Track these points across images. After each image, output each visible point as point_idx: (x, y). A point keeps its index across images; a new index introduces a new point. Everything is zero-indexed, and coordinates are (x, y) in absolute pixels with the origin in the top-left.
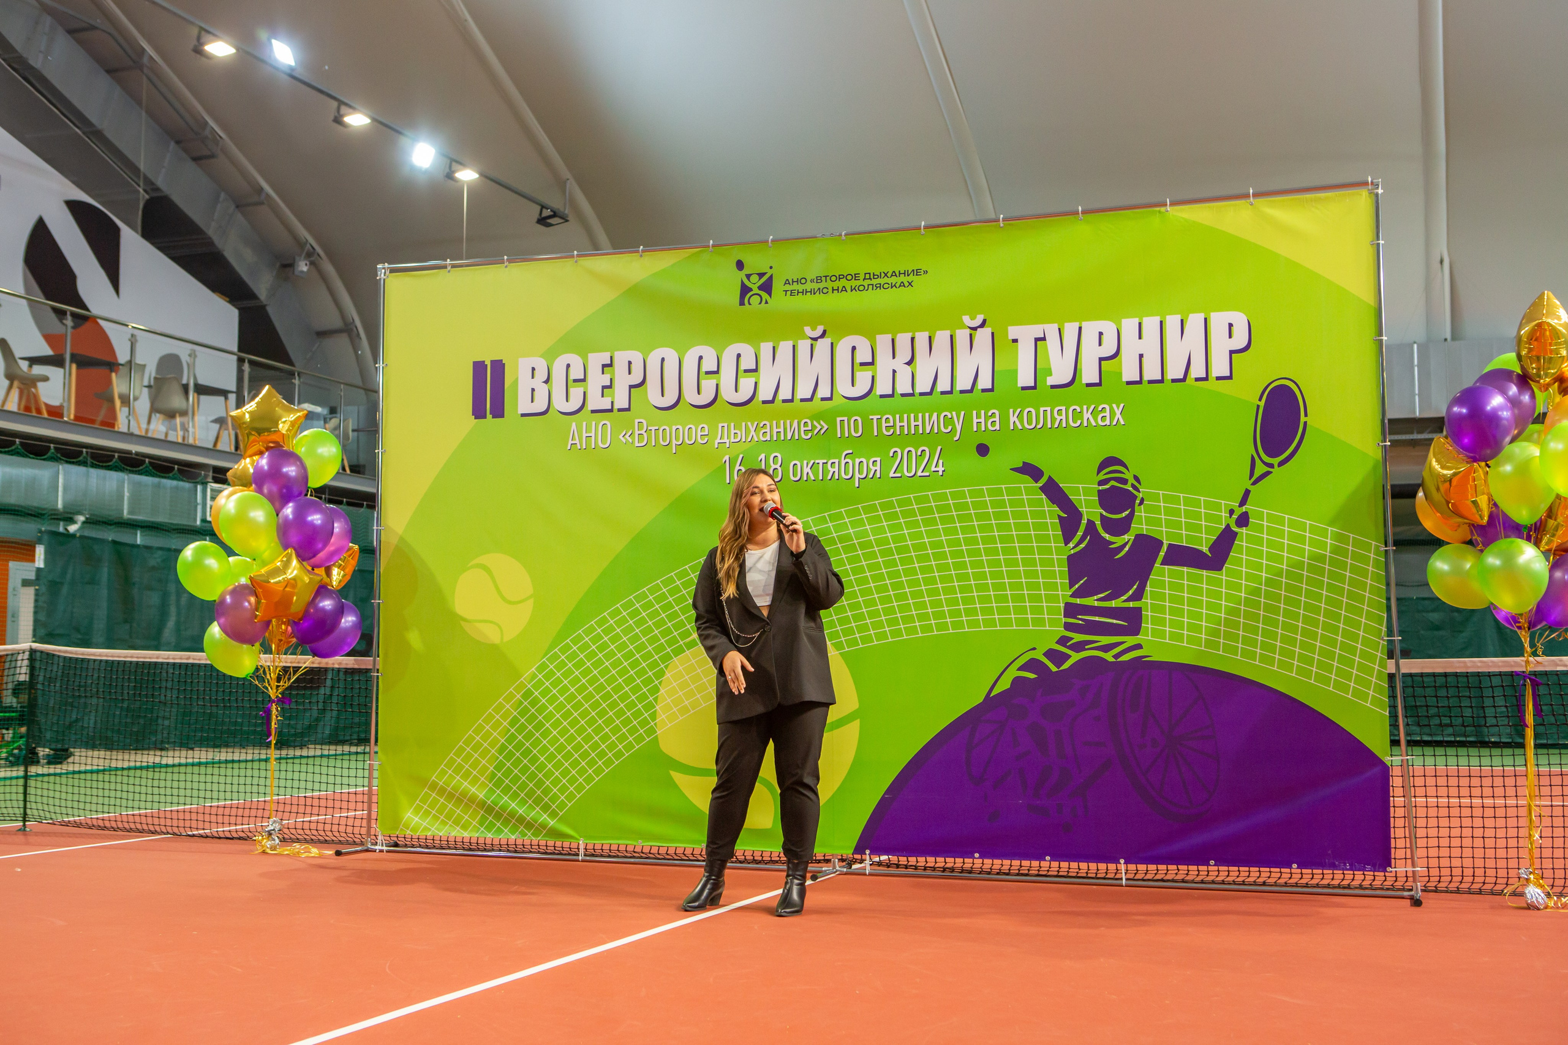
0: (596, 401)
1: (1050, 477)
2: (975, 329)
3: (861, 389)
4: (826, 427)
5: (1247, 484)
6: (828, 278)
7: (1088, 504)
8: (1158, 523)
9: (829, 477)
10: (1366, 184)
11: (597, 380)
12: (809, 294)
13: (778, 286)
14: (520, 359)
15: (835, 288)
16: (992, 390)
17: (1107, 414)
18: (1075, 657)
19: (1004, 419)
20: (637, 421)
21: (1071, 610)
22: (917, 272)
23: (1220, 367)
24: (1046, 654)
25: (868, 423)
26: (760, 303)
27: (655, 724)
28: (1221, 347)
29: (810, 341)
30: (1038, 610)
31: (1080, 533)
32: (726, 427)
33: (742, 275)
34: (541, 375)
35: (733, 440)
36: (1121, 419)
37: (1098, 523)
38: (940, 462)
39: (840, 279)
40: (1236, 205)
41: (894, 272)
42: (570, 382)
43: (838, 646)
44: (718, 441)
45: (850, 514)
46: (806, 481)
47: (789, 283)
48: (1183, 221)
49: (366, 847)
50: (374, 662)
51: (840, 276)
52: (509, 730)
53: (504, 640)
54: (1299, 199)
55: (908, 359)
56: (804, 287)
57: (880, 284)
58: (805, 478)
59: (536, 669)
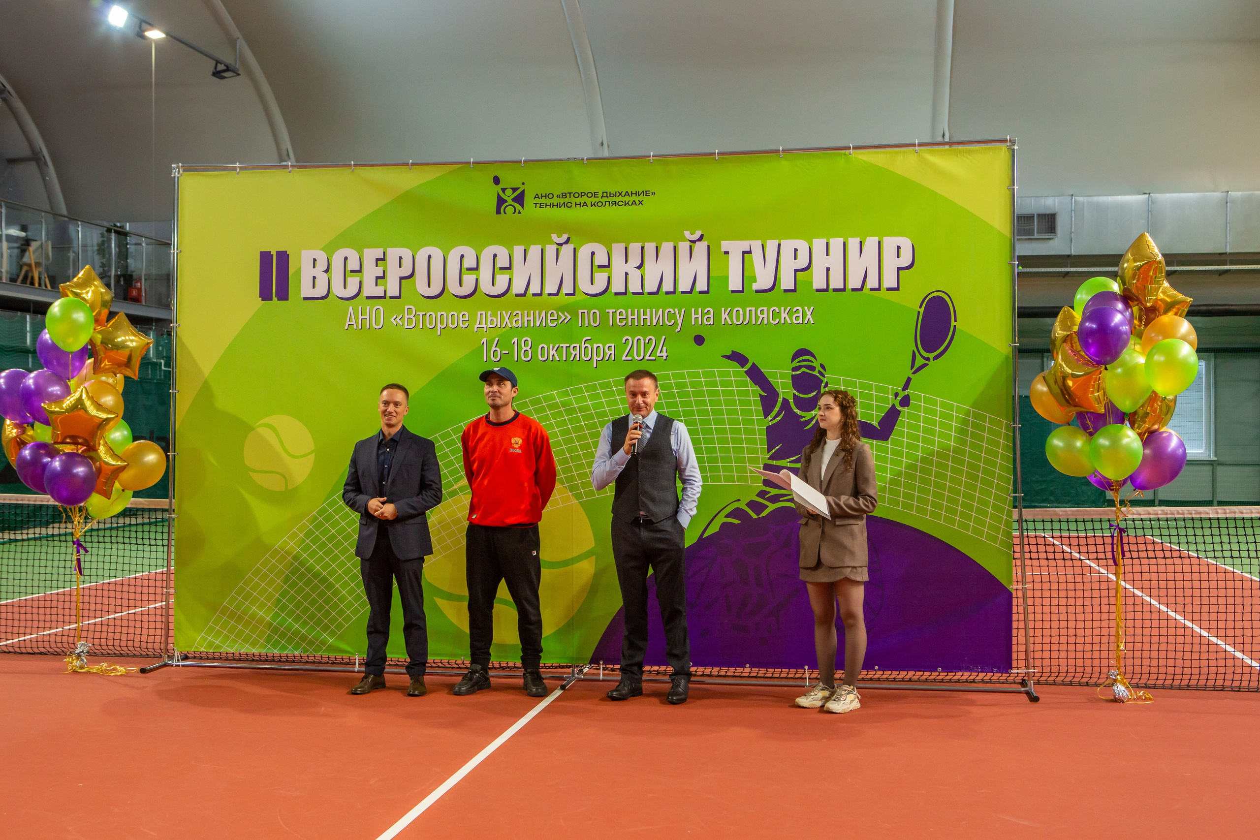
0: (370, 289)
1: (753, 363)
2: (694, 242)
3: (599, 287)
4: (569, 317)
5: (909, 373)
6: (572, 195)
7: (784, 386)
9: (572, 359)
10: (1006, 141)
11: (371, 272)
12: (555, 207)
13: (529, 200)
14: (302, 251)
15: (578, 203)
16: (707, 292)
17: (800, 315)
18: (772, 507)
19: (717, 316)
20: (407, 307)
22: (646, 193)
25: (604, 315)
26: (514, 213)
28: (891, 264)
29: (555, 246)
30: (742, 469)
31: (777, 409)
32: (484, 315)
33: (498, 188)
34: (322, 265)
35: (489, 326)
36: (811, 319)
37: (791, 401)
38: (664, 348)
39: (581, 195)
40: (904, 152)
41: (627, 192)
42: (348, 272)
43: (578, 496)
44: (477, 326)
45: (588, 389)
46: (552, 361)
47: (538, 197)
48: (863, 162)
49: (163, 662)
50: (171, 504)
51: (581, 193)
52: (293, 564)
53: (289, 488)
54: (953, 150)
55: (638, 264)
56: (552, 201)
57: (616, 202)
58: (551, 359)
59: (317, 512)
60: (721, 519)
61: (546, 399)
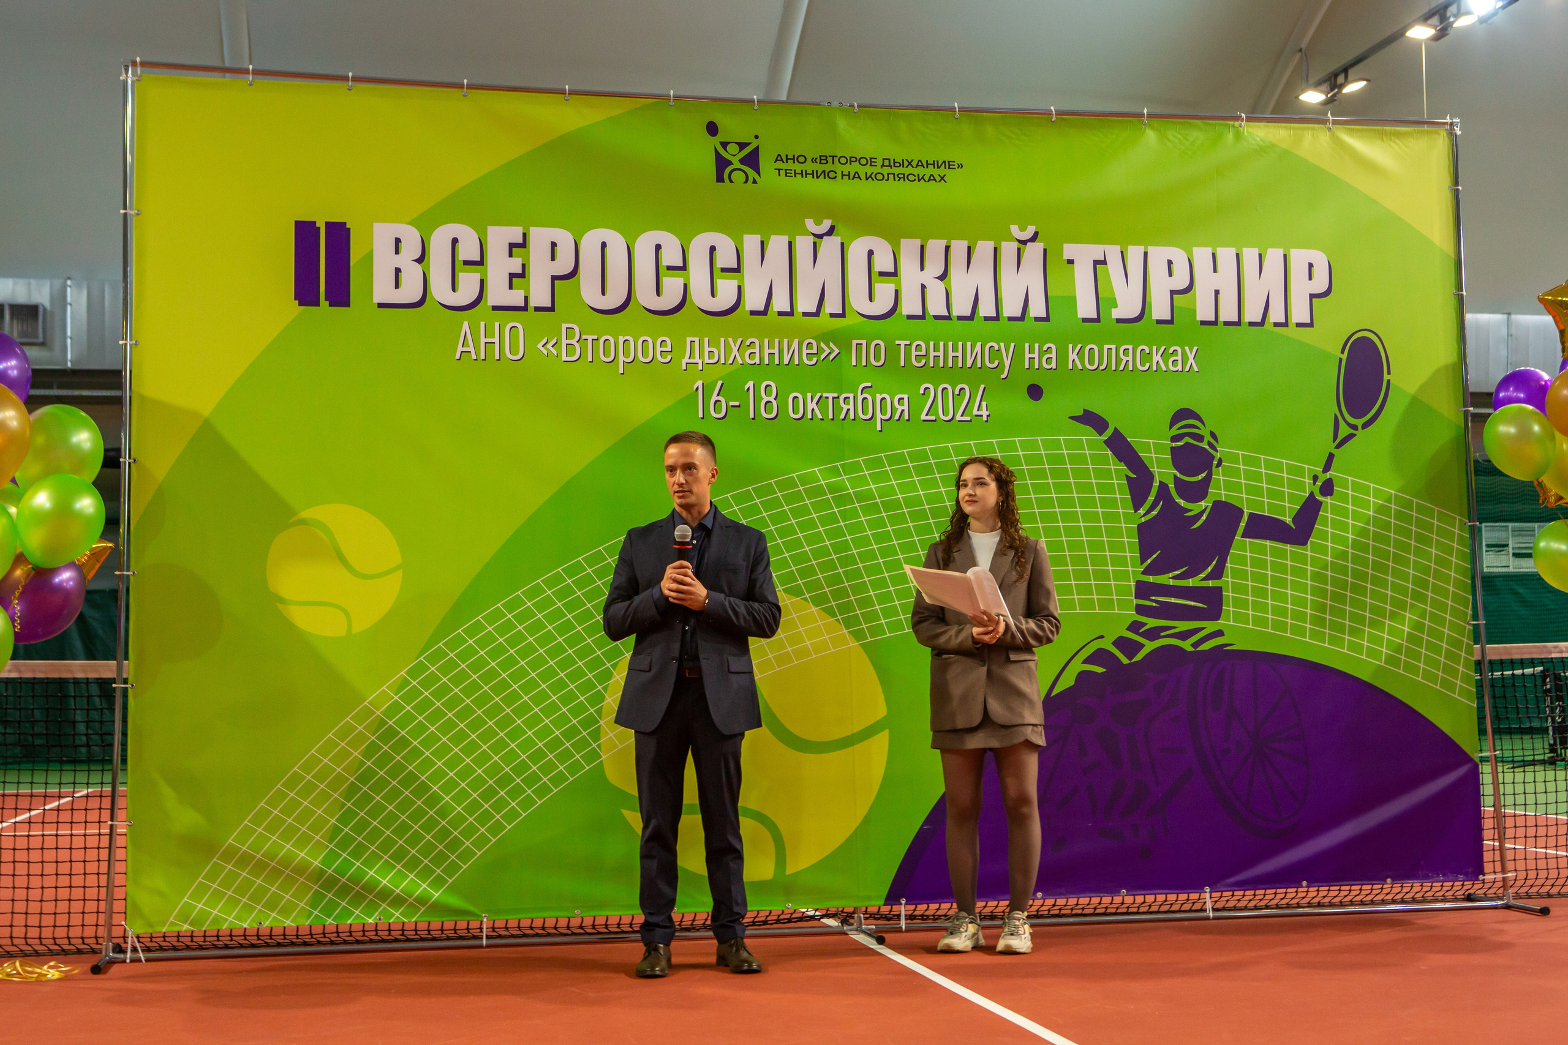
0: (499, 293)
1: (1115, 428)
2: (1024, 242)
3: (881, 305)
4: (837, 351)
5: (1331, 447)
6: (836, 159)
7: (1160, 463)
8: (1237, 487)
9: (842, 416)
10: (1444, 123)
11: (500, 266)
12: (810, 177)
13: (766, 163)
14: (375, 224)
15: (846, 173)
17: (1179, 358)
18: (1150, 646)
19: (1062, 355)
20: (564, 326)
21: (1143, 590)
22: (949, 165)
23: (1299, 312)
24: (1115, 643)
25: (892, 350)
26: (746, 182)
28: (1301, 289)
29: (811, 239)
30: (1104, 589)
31: (1151, 498)
32: (697, 343)
34: (410, 249)
35: (707, 361)
36: (1194, 365)
37: (1172, 486)
38: (984, 404)
40: (1314, 129)
41: (920, 161)
42: (459, 265)
43: (858, 635)
44: (686, 360)
45: (870, 464)
46: (812, 419)
47: (782, 160)
48: (1258, 139)
49: (106, 956)
50: (120, 668)
51: (851, 158)
52: (362, 763)
53: (354, 632)
54: (1378, 130)
55: (940, 272)
56: (803, 167)
57: (904, 174)
58: (810, 416)
59: (408, 673)
60: (1077, 667)
61: (804, 480)
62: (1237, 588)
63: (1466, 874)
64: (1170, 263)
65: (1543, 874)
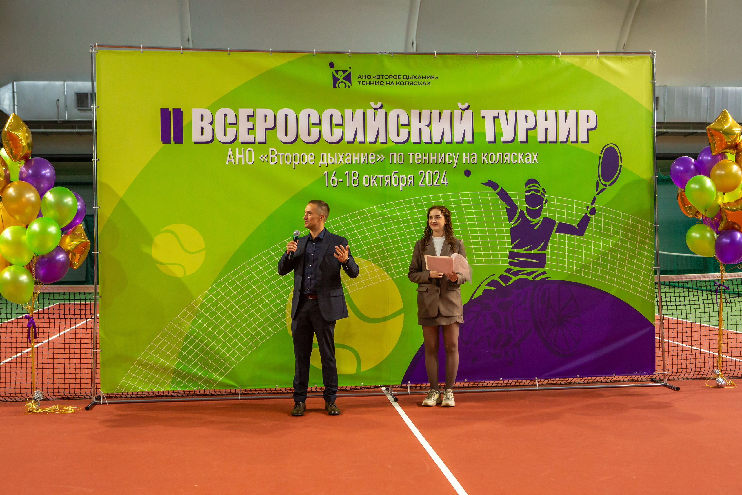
0: (243, 136)
1: (502, 188)
2: (463, 110)
3: (403, 138)
4: (383, 157)
6: (384, 76)
7: (521, 202)
8: (554, 212)
9: (385, 185)
10: (650, 53)
11: (244, 125)
12: (372, 84)
13: (354, 79)
14: (193, 109)
15: (388, 82)
17: (530, 157)
18: (514, 278)
19: (479, 157)
20: (270, 149)
21: (512, 255)
22: (432, 77)
23: (583, 137)
24: (500, 278)
25: (407, 157)
26: (345, 87)
27: (285, 320)
28: (584, 127)
29: (373, 110)
30: (495, 255)
31: (516, 217)
32: (325, 155)
33: (333, 70)
34: (208, 119)
35: (329, 162)
36: (536, 160)
37: (525, 212)
38: (446, 178)
40: (591, 57)
41: (419, 76)
42: (227, 125)
43: (391, 275)
44: (321, 162)
45: (397, 204)
47: (361, 77)
48: (566, 63)
49: (93, 402)
50: (95, 289)
51: (390, 76)
52: (191, 327)
53: (187, 275)
54: (619, 57)
55: (428, 123)
56: (370, 80)
57: (412, 82)
58: (372, 185)
59: (208, 291)
60: (483, 287)
61: (369, 211)
62: (553, 254)
63: (648, 372)
64: (527, 117)
65: (684, 370)
